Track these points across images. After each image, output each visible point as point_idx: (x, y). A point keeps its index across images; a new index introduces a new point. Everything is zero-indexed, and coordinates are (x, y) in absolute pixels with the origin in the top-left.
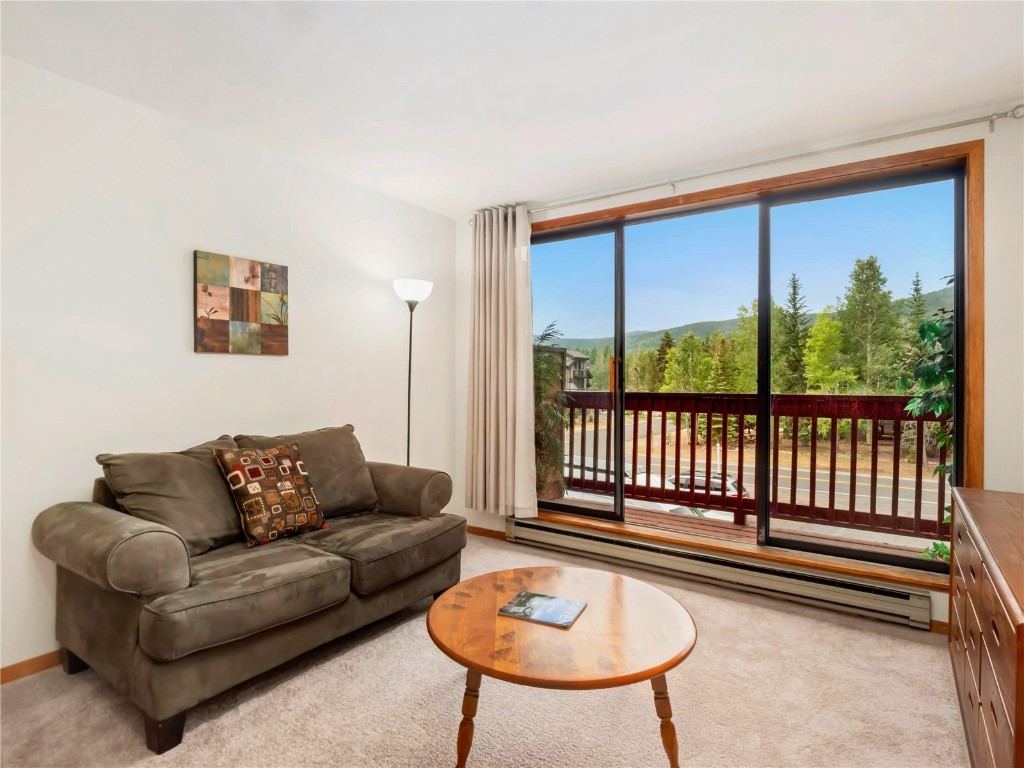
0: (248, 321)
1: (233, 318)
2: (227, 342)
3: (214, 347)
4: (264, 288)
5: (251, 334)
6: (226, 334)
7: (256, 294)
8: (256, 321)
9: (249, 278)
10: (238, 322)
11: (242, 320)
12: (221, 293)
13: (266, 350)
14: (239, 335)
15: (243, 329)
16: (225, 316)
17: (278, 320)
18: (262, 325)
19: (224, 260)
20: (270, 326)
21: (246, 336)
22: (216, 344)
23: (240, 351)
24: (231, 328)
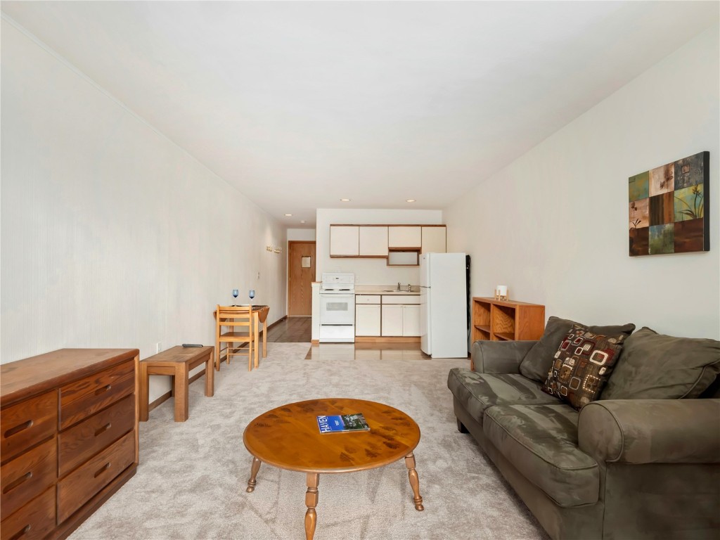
0: (663, 223)
1: (652, 224)
2: (647, 245)
3: (639, 251)
4: (676, 188)
5: (665, 235)
6: (646, 239)
7: (670, 195)
8: (670, 221)
9: (664, 182)
10: (655, 226)
11: (658, 224)
12: (643, 205)
13: (680, 248)
14: (656, 238)
15: (659, 232)
16: (645, 224)
17: (691, 214)
18: (675, 223)
19: (645, 176)
20: (683, 223)
21: (661, 237)
22: (640, 249)
23: (657, 252)
24: (650, 233)
